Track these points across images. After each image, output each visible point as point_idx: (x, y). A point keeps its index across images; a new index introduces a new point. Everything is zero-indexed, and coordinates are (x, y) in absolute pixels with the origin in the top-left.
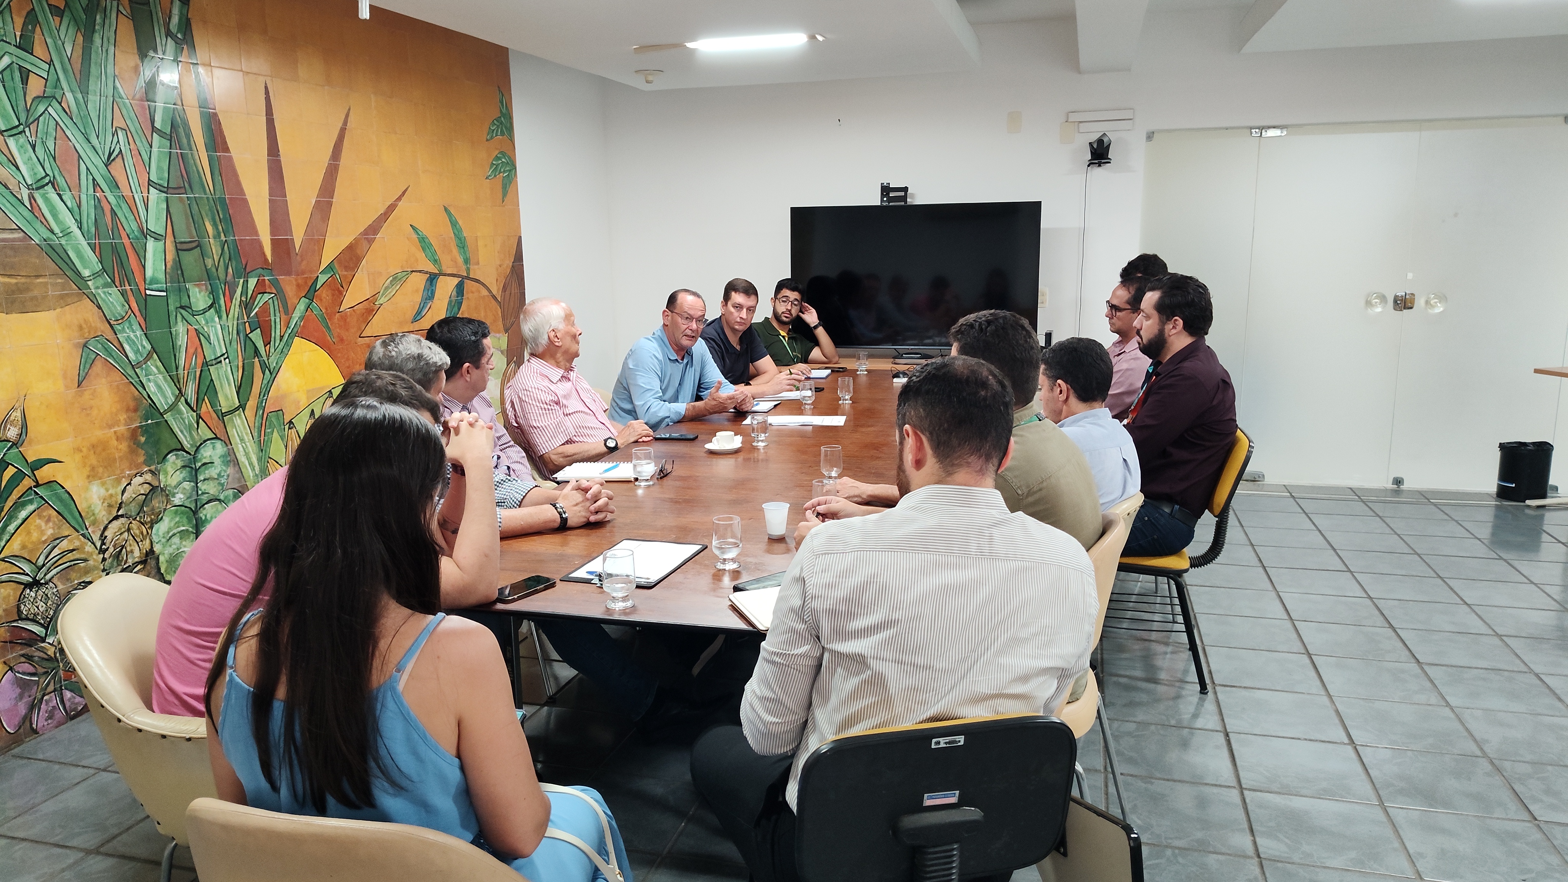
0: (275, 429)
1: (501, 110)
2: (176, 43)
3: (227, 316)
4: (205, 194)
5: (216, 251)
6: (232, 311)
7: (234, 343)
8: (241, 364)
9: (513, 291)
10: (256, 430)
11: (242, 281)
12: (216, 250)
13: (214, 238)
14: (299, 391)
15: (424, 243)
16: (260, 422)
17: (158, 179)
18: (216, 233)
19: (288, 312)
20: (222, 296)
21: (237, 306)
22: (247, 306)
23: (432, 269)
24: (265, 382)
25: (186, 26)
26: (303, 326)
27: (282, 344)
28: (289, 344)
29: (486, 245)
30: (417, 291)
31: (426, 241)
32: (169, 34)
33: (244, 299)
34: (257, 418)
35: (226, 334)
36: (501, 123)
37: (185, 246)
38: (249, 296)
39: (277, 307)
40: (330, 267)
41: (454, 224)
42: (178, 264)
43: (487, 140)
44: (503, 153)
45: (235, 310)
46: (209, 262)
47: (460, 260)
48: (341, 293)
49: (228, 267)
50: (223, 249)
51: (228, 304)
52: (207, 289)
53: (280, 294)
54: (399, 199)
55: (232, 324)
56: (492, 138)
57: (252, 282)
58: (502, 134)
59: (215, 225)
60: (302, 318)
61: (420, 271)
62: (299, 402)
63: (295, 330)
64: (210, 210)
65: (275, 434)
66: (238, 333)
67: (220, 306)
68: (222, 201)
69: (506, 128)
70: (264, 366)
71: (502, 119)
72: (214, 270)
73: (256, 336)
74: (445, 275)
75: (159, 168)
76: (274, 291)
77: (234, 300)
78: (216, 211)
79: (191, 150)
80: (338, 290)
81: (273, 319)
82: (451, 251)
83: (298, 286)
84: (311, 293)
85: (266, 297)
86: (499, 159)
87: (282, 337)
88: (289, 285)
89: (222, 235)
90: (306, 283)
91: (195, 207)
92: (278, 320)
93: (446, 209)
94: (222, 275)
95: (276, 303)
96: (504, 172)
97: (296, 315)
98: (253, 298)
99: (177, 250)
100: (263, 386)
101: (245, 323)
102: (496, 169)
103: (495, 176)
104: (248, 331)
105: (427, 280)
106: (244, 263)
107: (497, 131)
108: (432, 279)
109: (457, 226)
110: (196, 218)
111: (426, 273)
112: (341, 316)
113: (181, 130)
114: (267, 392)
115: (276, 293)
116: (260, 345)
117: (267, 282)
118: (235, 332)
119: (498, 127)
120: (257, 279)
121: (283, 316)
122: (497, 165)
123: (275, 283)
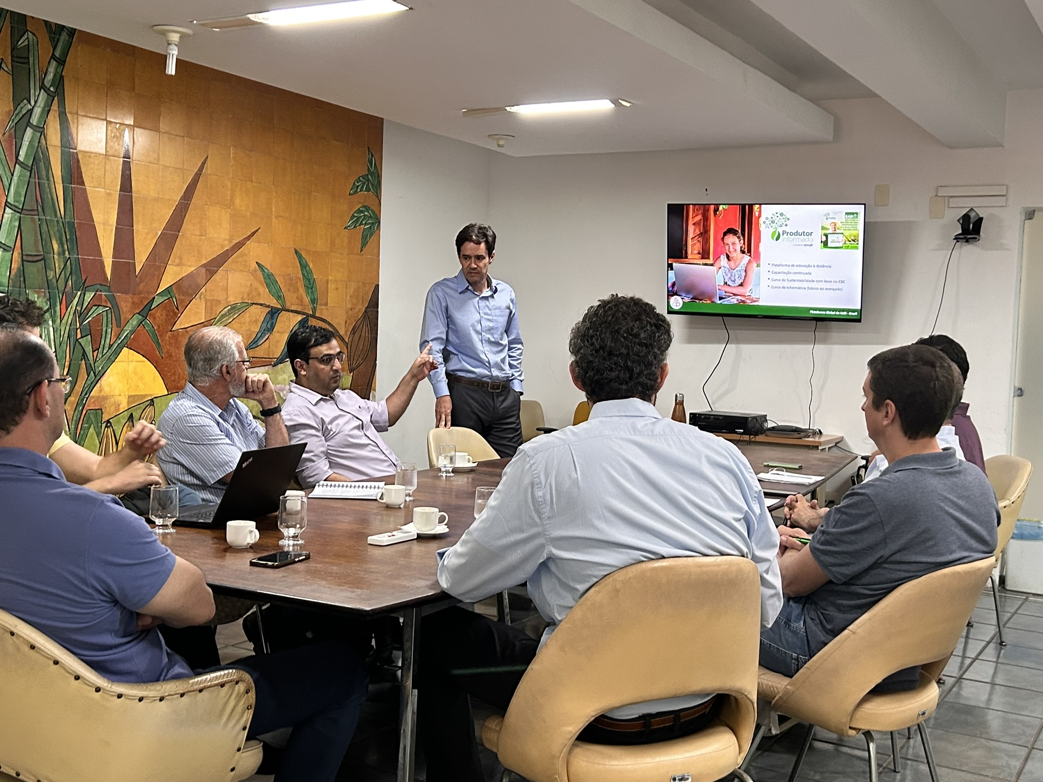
0: (92, 426)
1: (369, 169)
2: (48, 94)
3: (61, 321)
4: (56, 216)
5: (59, 265)
6: (66, 318)
7: (64, 345)
8: (67, 364)
9: (363, 334)
10: (74, 423)
11: (79, 293)
13: (59, 254)
14: (120, 395)
15: (269, 280)
16: (78, 417)
17: (14, 202)
18: (61, 250)
19: (120, 325)
20: (58, 304)
21: (72, 314)
22: (81, 315)
23: (275, 303)
24: (89, 382)
25: (59, 82)
26: (133, 339)
27: (110, 352)
28: (117, 353)
29: (337, 289)
30: (256, 321)
31: (272, 278)
32: (42, 87)
33: (79, 308)
34: (76, 413)
35: (57, 336)
36: (368, 180)
37: (30, 259)
38: (84, 306)
39: (110, 319)
40: (168, 290)
41: (304, 266)
42: (22, 272)
43: (350, 194)
44: (367, 208)
45: (69, 317)
46: (51, 274)
47: (307, 300)
48: (176, 314)
49: (67, 281)
50: (65, 265)
51: (63, 311)
52: (45, 296)
53: (115, 308)
54: (248, 238)
55: (65, 330)
56: (356, 192)
57: (89, 296)
58: (368, 190)
59: (61, 244)
60: (132, 332)
61: (261, 305)
62: (119, 405)
63: (125, 341)
64: (59, 231)
65: (92, 430)
66: (69, 337)
67: (55, 312)
68: (71, 225)
69: (372, 185)
70: (89, 369)
71: (370, 177)
72: (54, 281)
73: (86, 342)
74: (288, 311)
75: (17, 193)
76: (109, 305)
77: (69, 308)
78: (63, 232)
79: (48, 179)
80: (174, 313)
81: (104, 329)
82: (298, 290)
83: (133, 303)
84: (146, 311)
85: (101, 310)
86: (362, 212)
87: (111, 346)
88: (125, 303)
89: (67, 253)
90: (142, 302)
91: (44, 226)
92: (109, 330)
93: (296, 252)
94: (61, 287)
95: (110, 316)
96: (366, 224)
97: (128, 329)
98: (88, 309)
99: (23, 260)
100: (86, 386)
101: (77, 329)
102: (357, 221)
103: (355, 227)
104: (79, 336)
105: (269, 312)
106: (84, 278)
107: (362, 187)
108: (273, 313)
109: (307, 268)
110: (44, 237)
111: (268, 306)
112: (173, 335)
113: (42, 164)
114: (89, 392)
115: (111, 306)
116: (89, 349)
117: (103, 296)
118: (66, 335)
119: (364, 183)
120: (94, 293)
121: (115, 328)
122: (358, 218)
123: (112, 299)
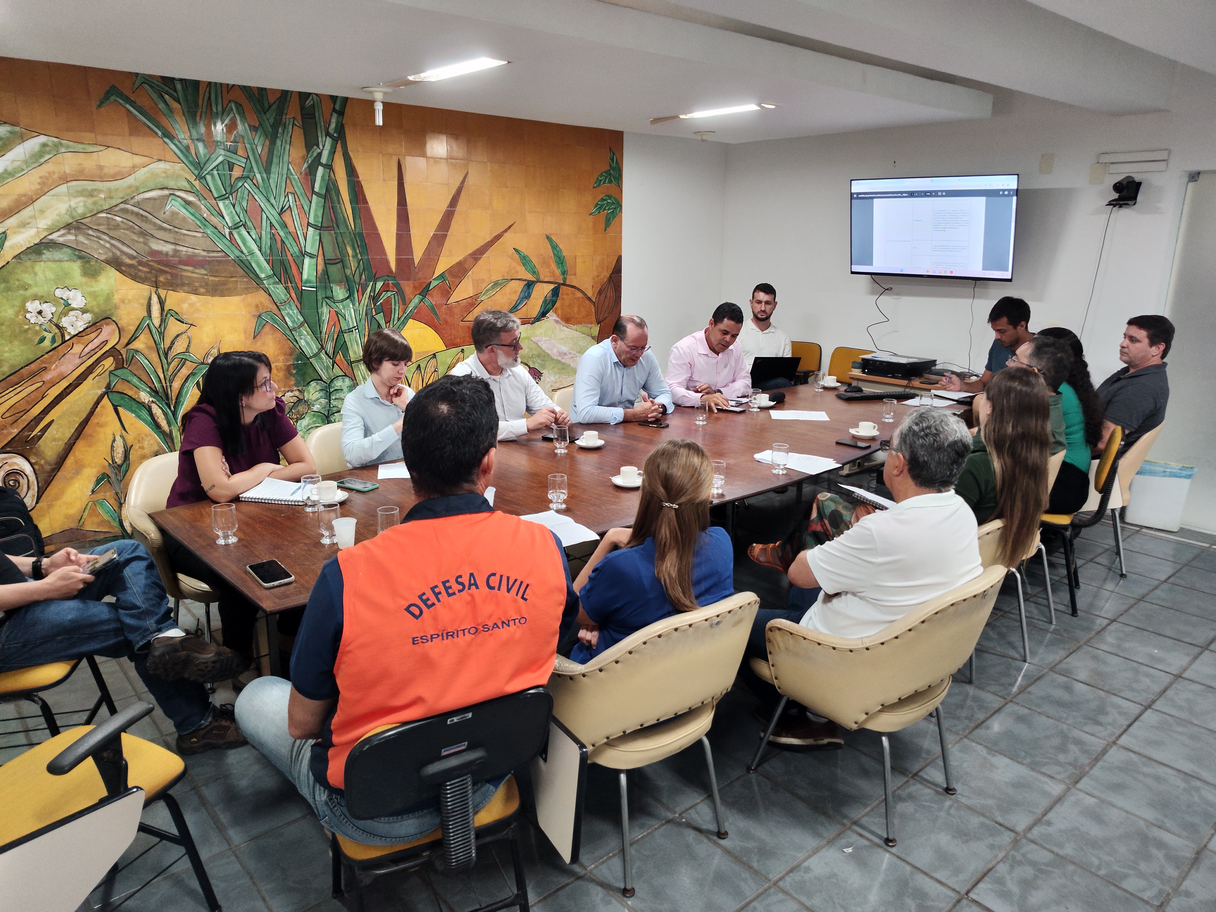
1: (610, 165)
2: (333, 139)
3: (359, 304)
4: (348, 228)
6: (363, 301)
7: (363, 321)
8: (367, 333)
9: (608, 294)
11: (371, 283)
12: (353, 264)
13: (353, 257)
15: (525, 260)
17: (314, 222)
18: (354, 254)
19: (405, 303)
20: (356, 293)
21: (367, 298)
22: (374, 298)
23: (530, 277)
25: (341, 129)
26: (416, 312)
27: (399, 323)
28: (404, 323)
29: (584, 262)
30: (515, 292)
31: (527, 259)
32: (328, 134)
33: (372, 294)
35: (358, 315)
36: (610, 174)
37: (331, 262)
38: (376, 292)
39: (397, 300)
40: (442, 276)
41: (554, 247)
42: (326, 272)
43: (594, 187)
44: (610, 197)
45: (365, 300)
46: (348, 272)
47: (558, 272)
48: (449, 292)
49: (362, 275)
50: (359, 264)
51: (360, 297)
52: (345, 287)
53: (400, 292)
54: (506, 231)
55: (362, 308)
56: (599, 185)
57: (379, 285)
58: (610, 182)
59: (354, 249)
60: (415, 307)
61: (519, 279)
63: (410, 315)
64: (352, 240)
66: (366, 314)
67: (354, 298)
68: (360, 234)
69: (614, 177)
71: (612, 171)
72: (351, 276)
73: (380, 318)
74: (543, 282)
75: (316, 216)
76: (396, 290)
77: (365, 295)
78: (355, 242)
79: (339, 203)
80: (447, 292)
81: (393, 307)
82: (550, 266)
83: (415, 287)
84: (425, 291)
85: (389, 294)
86: (605, 200)
87: (399, 319)
88: (408, 287)
89: (359, 255)
90: (421, 286)
91: (340, 239)
92: (397, 308)
93: (548, 237)
94: (357, 280)
95: (396, 297)
96: (609, 209)
97: (412, 305)
98: (380, 294)
99: (326, 264)
101: (372, 309)
102: (600, 208)
103: (599, 212)
104: (374, 313)
105: (526, 285)
106: (374, 272)
107: (605, 180)
108: (530, 285)
109: (558, 249)
110: (340, 246)
111: (525, 280)
112: (448, 308)
113: (333, 193)
116: (382, 323)
117: (391, 284)
118: (364, 314)
119: (606, 177)
120: (383, 283)
121: (402, 306)
122: (602, 206)
123: (397, 286)
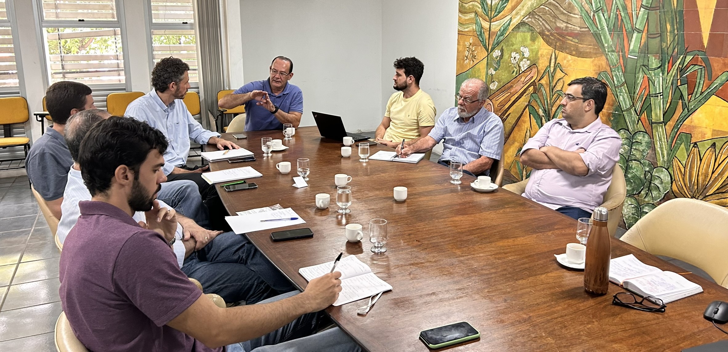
0: (683, 143)
3: (668, 74)
4: (672, 9)
6: (671, 72)
7: (668, 89)
8: (669, 101)
10: (670, 138)
11: (682, 56)
12: (669, 39)
13: (671, 32)
14: (706, 128)
16: (674, 135)
17: (646, 4)
18: (672, 30)
19: (711, 78)
20: (666, 63)
21: (675, 70)
22: (682, 71)
24: (683, 115)
26: (721, 89)
27: (701, 97)
28: (706, 98)
33: (680, 66)
34: (673, 132)
35: (664, 83)
37: (652, 36)
38: (685, 65)
39: (703, 75)
42: (647, 45)
46: (664, 45)
49: (675, 48)
50: (674, 39)
51: (670, 67)
52: (658, 57)
53: (708, 67)
55: (670, 79)
57: (689, 58)
59: (672, 26)
60: (720, 84)
62: (705, 134)
63: (715, 91)
64: (672, 18)
65: (683, 146)
66: (672, 84)
67: (664, 68)
68: (681, 12)
70: (684, 106)
72: (666, 49)
73: (684, 89)
77: (674, 66)
78: (675, 18)
81: (698, 81)
83: (724, 65)
85: (696, 68)
87: (702, 93)
88: (715, 64)
89: (676, 31)
91: (663, 16)
92: (702, 82)
94: (670, 53)
95: (703, 73)
97: (718, 82)
99: (648, 38)
100: (681, 116)
101: (678, 80)
104: (679, 84)
106: (686, 47)
110: (662, 22)
114: (683, 121)
115: (704, 66)
116: (685, 94)
117: (700, 59)
118: (670, 83)
120: (692, 57)
121: (707, 81)
123: (706, 61)
